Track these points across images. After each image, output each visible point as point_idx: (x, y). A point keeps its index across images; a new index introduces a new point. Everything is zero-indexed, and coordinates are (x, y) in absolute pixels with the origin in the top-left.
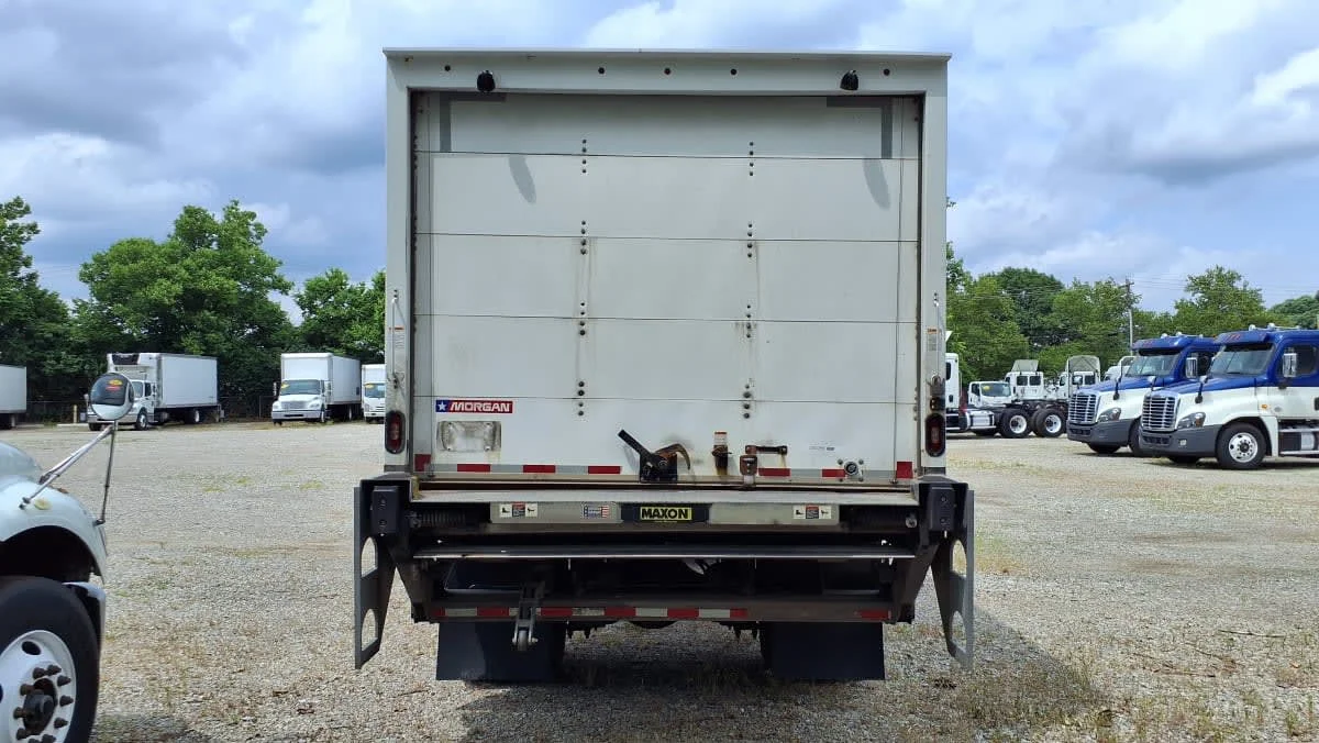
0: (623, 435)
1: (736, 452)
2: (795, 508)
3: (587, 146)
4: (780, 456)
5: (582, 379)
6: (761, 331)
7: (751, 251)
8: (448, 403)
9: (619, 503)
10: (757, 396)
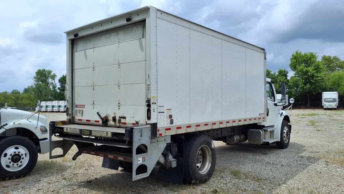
0: (98, 113)
1: (117, 118)
2: (105, 132)
3: (94, 46)
4: (125, 119)
5: (94, 100)
6: (121, 87)
7: (119, 67)
8: (77, 106)
9: (79, 129)
10: (121, 104)
